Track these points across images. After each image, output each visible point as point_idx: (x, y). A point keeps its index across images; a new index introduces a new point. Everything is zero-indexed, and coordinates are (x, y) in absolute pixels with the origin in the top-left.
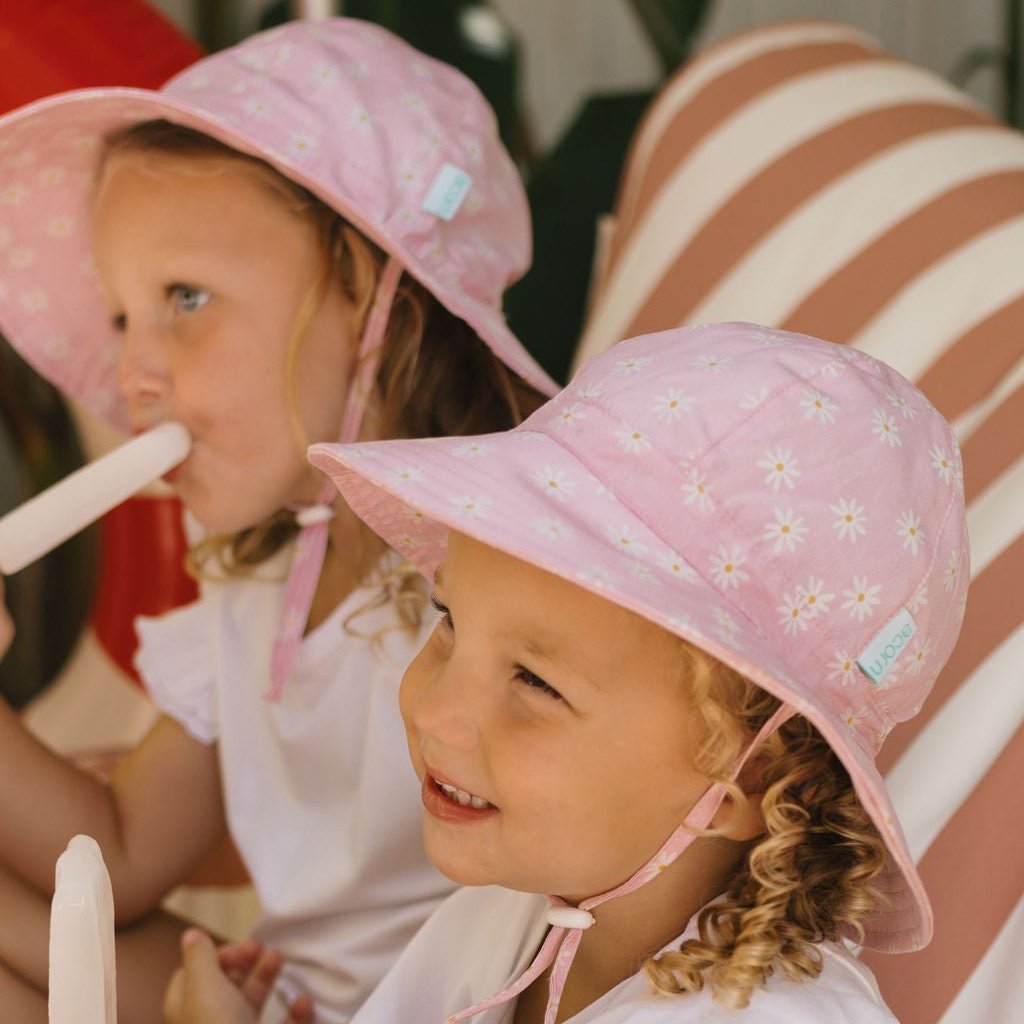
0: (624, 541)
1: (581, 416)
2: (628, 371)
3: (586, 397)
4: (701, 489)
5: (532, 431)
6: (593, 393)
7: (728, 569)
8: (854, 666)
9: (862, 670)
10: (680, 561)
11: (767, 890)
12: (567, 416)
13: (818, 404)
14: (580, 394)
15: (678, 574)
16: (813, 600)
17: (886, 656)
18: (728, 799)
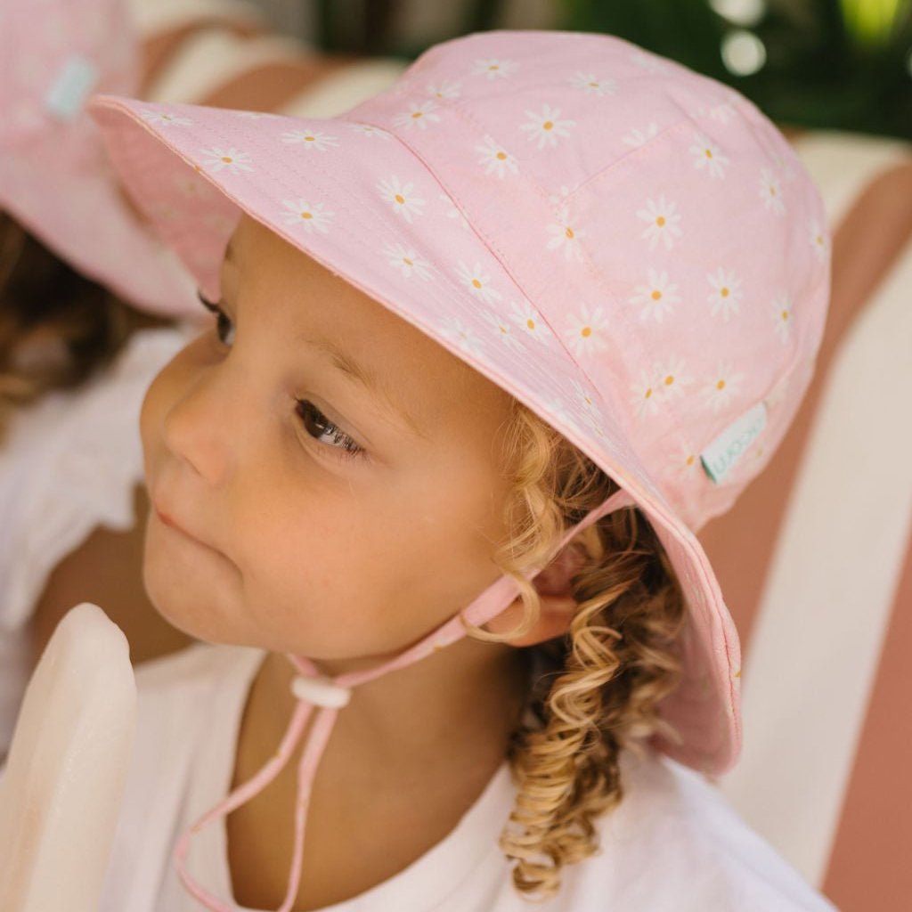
0: (476, 284)
1: (436, 118)
2: (492, 74)
3: (439, 95)
4: (570, 234)
5: (373, 125)
6: (451, 92)
7: (586, 332)
8: (697, 462)
9: (704, 466)
10: (535, 317)
11: (560, 721)
12: (417, 115)
13: (709, 154)
14: (431, 89)
15: (530, 332)
16: (670, 381)
17: (731, 453)
18: (518, 600)
